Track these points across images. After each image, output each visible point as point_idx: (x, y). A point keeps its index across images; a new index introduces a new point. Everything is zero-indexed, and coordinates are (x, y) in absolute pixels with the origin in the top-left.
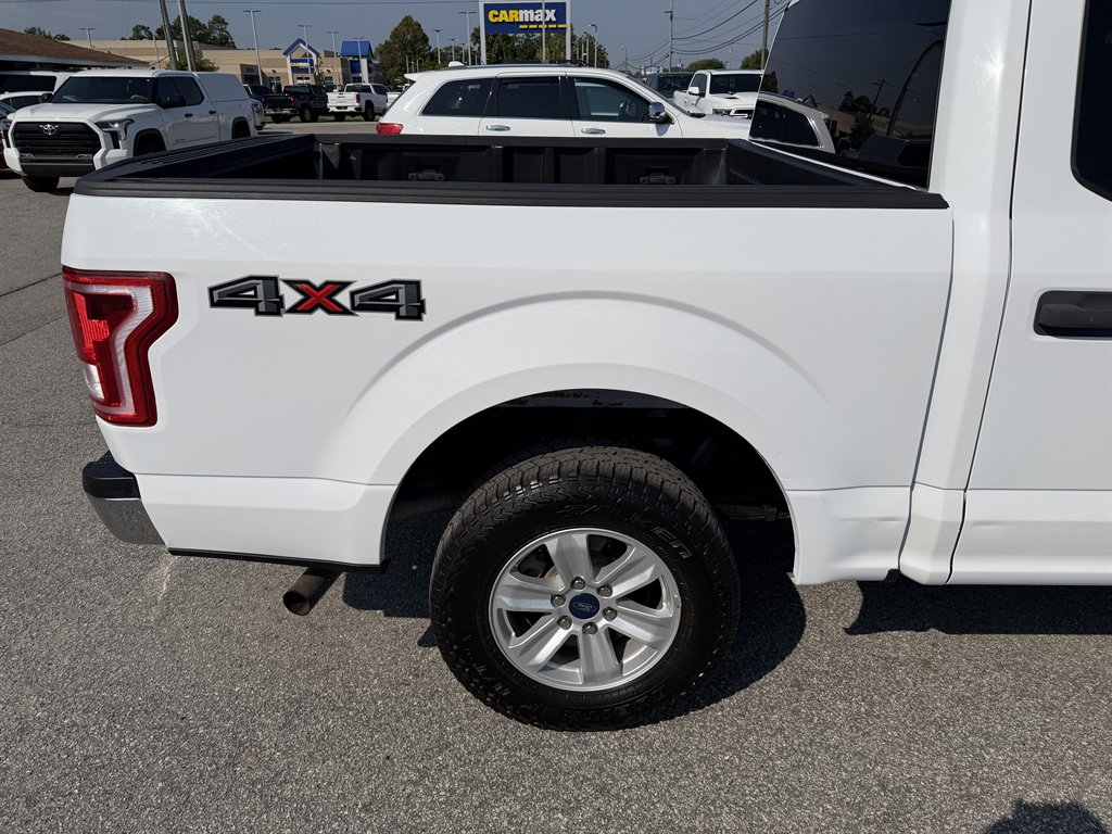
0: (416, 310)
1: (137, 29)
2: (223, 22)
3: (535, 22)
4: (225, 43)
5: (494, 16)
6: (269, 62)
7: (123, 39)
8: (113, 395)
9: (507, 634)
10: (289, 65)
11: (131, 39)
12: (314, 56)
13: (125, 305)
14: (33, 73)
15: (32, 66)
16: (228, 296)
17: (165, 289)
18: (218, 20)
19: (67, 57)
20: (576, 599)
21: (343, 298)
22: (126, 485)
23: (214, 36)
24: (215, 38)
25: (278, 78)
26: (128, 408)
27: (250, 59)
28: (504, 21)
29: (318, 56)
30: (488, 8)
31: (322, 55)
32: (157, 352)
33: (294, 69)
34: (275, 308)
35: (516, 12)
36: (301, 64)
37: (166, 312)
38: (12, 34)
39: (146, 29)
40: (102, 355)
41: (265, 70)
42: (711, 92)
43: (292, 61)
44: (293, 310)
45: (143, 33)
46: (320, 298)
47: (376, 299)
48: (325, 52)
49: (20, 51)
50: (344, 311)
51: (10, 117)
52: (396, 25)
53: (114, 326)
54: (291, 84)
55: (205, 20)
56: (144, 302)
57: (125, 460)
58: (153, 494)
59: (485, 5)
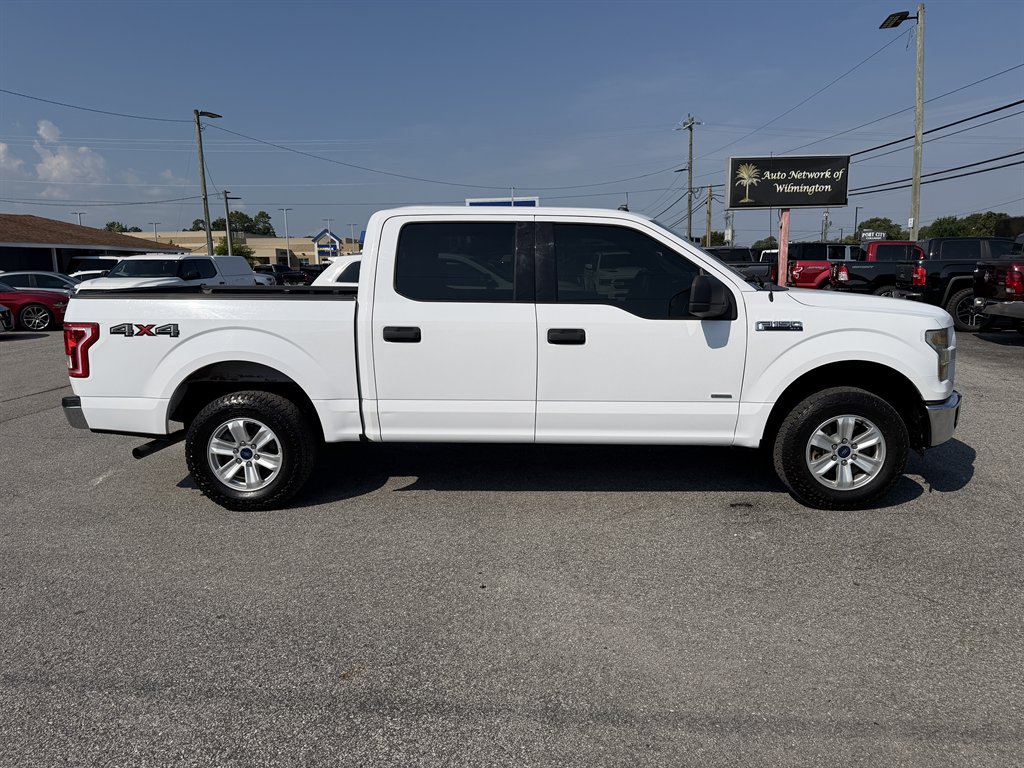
0: (177, 334)
1: (196, 223)
2: (267, 216)
4: (268, 232)
6: (300, 247)
7: (184, 230)
8: (75, 366)
9: (217, 468)
10: (316, 249)
11: (191, 230)
12: (337, 243)
13: (83, 334)
14: (101, 258)
15: (102, 253)
16: (116, 330)
17: (96, 328)
18: (263, 215)
19: (129, 246)
20: (243, 450)
21: (153, 330)
22: (76, 401)
23: (261, 228)
24: (259, 229)
25: (307, 260)
26: (80, 372)
27: (283, 244)
29: (340, 242)
31: (344, 241)
32: (91, 350)
33: (320, 253)
34: (131, 334)
36: (326, 249)
37: (95, 337)
38: (91, 230)
40: (73, 353)
41: (296, 253)
42: (600, 268)
43: (319, 246)
44: (137, 335)
45: (201, 225)
46: (145, 330)
47: (163, 331)
48: (347, 239)
49: (94, 242)
50: (153, 335)
51: (76, 287)
53: (77, 342)
54: (317, 263)
55: (252, 216)
56: (89, 333)
57: (77, 392)
58: (85, 404)
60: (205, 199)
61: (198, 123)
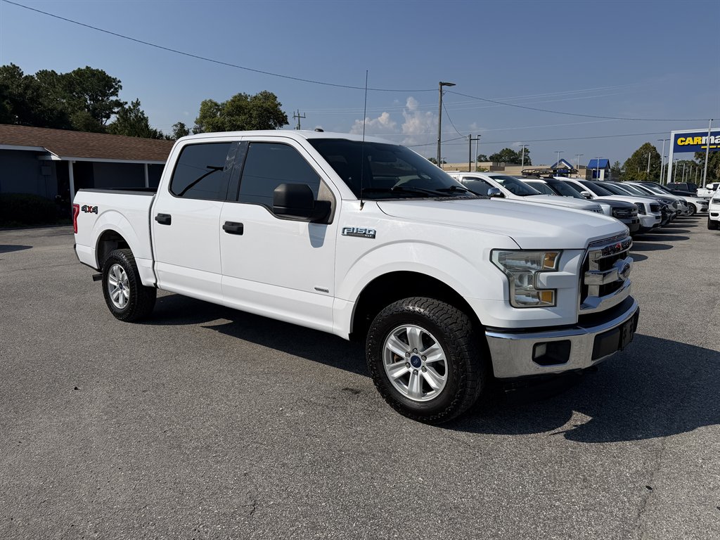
0: (97, 212)
3: (714, 144)
5: (682, 141)
16: (83, 209)
21: (91, 209)
28: (689, 144)
29: (572, 168)
30: (677, 136)
34: (86, 211)
35: (700, 138)
37: (78, 211)
39: (484, 156)
45: (482, 159)
47: (94, 210)
52: (638, 149)
59: (675, 135)
60: (439, 141)
61: (441, 91)
